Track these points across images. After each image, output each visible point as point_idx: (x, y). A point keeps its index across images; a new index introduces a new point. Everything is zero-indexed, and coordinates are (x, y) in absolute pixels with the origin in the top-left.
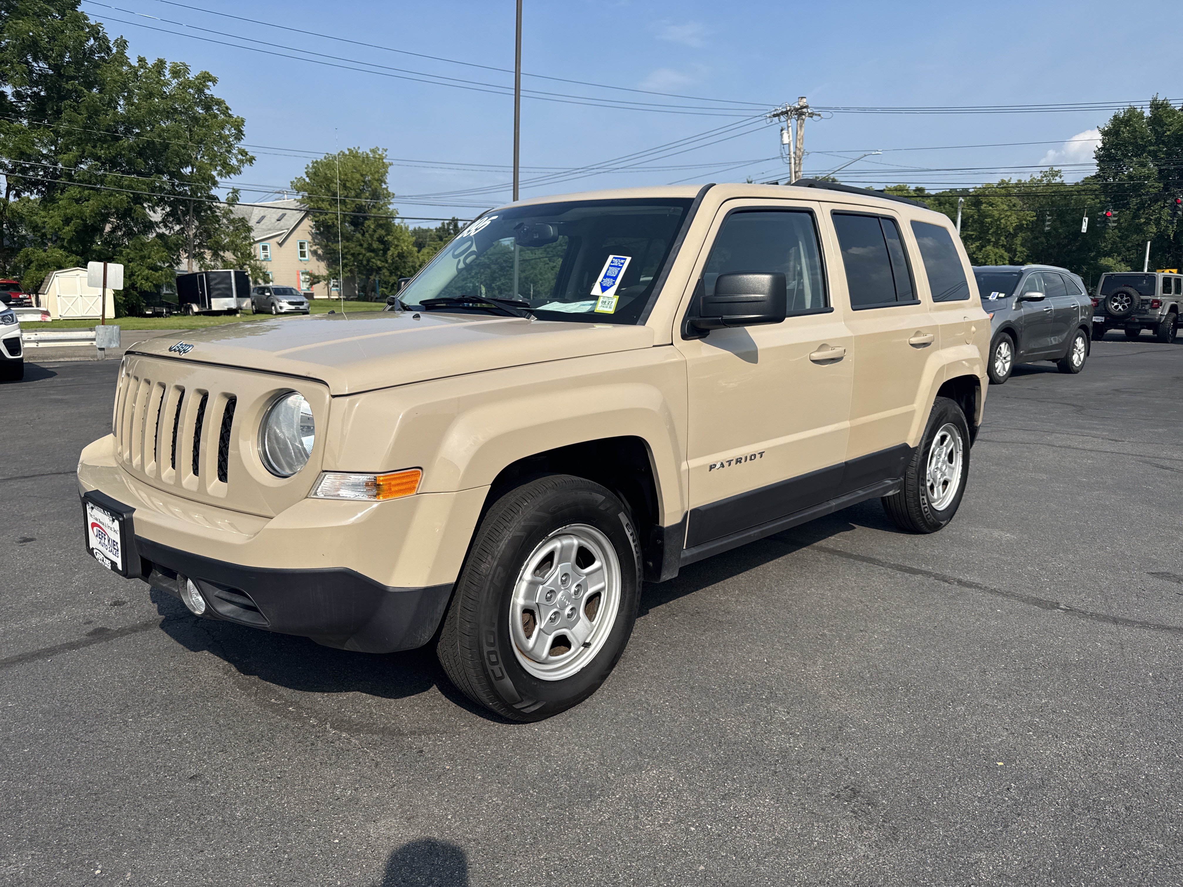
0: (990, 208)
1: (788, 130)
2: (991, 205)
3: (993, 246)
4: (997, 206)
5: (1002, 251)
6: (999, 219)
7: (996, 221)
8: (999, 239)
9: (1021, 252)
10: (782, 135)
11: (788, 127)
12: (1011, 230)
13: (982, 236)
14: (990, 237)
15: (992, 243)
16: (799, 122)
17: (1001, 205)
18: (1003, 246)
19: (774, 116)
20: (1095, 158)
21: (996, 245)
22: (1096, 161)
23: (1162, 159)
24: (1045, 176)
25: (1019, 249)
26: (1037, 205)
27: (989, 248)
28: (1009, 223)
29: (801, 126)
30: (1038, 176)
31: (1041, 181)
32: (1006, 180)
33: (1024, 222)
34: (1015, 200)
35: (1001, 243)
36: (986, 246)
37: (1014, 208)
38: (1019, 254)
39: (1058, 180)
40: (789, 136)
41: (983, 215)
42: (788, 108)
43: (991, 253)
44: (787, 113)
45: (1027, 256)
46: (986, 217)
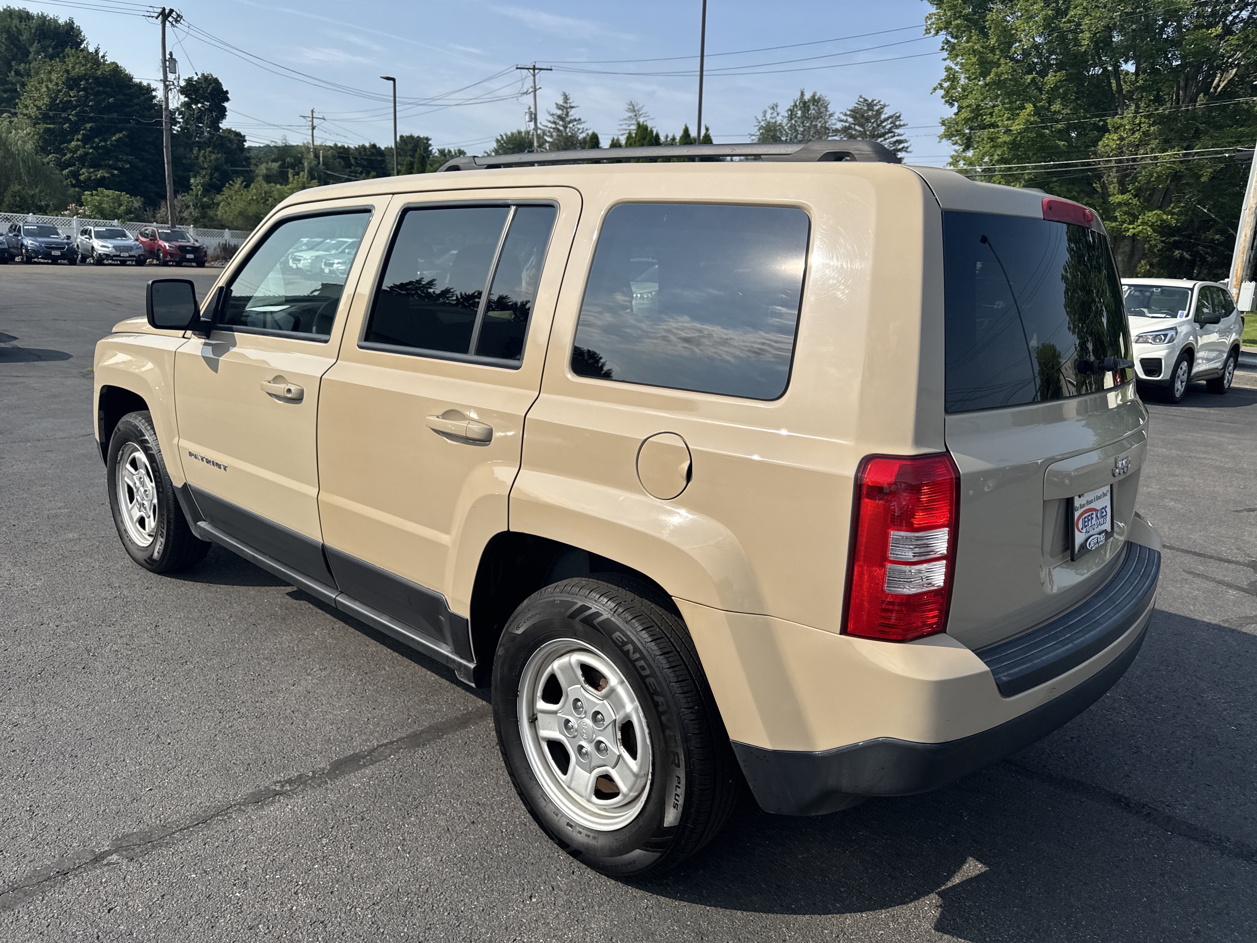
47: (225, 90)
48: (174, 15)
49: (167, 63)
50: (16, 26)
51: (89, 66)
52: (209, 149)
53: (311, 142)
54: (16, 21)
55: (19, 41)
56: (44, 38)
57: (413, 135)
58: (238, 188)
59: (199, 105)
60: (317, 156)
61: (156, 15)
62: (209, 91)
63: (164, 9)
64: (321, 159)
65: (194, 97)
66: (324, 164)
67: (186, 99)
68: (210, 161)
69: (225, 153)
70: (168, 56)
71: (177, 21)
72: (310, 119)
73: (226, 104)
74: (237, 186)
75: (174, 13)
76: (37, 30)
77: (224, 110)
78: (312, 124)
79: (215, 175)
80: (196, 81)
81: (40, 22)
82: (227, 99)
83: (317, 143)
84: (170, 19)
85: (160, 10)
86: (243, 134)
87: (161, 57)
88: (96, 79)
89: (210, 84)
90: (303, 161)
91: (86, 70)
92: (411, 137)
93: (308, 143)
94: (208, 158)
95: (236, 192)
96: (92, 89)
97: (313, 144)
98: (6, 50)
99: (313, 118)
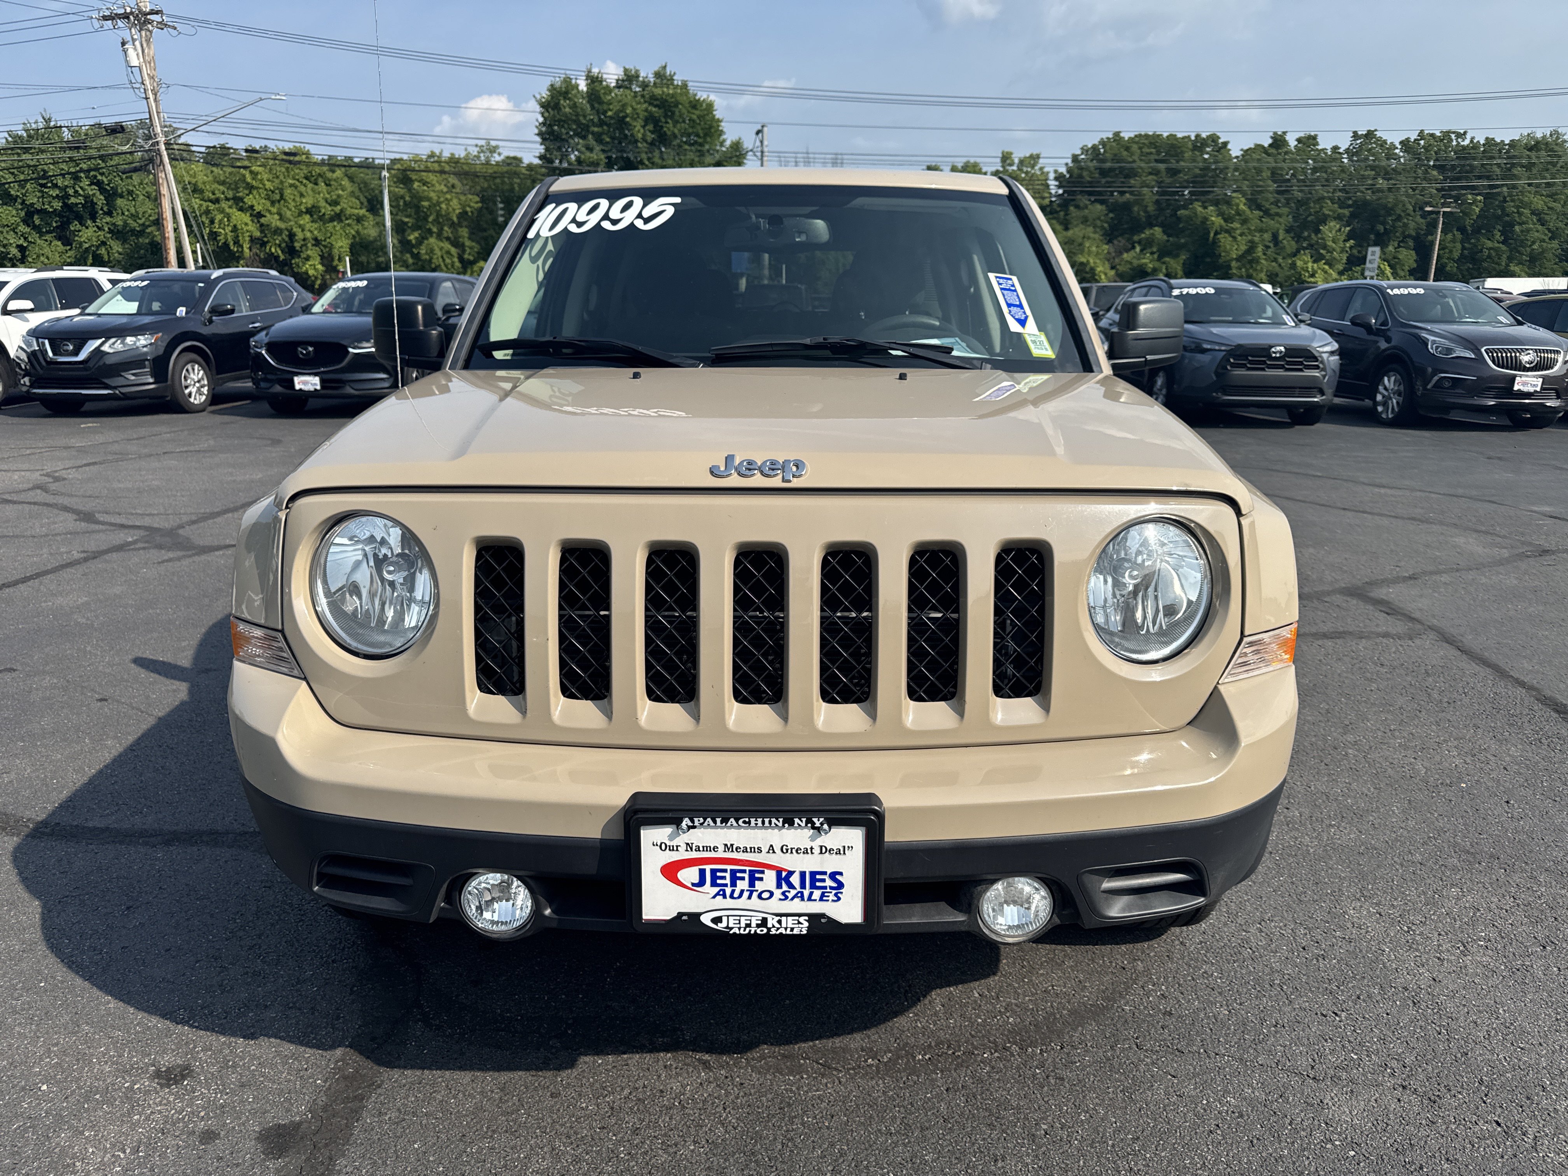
0: (425, 188)
1: (134, 45)
2: (425, 183)
3: (437, 238)
4: (433, 185)
5: (447, 246)
6: (439, 203)
7: (435, 205)
8: (442, 229)
9: (471, 248)
10: (125, 52)
11: (134, 40)
12: (455, 219)
13: (420, 224)
14: (430, 226)
15: (434, 235)
16: (143, 33)
17: (437, 185)
18: (448, 239)
19: (105, 18)
20: (538, 135)
21: (439, 236)
22: (538, 139)
23: (608, 143)
24: (482, 151)
25: (468, 243)
26: (478, 188)
27: (432, 240)
28: (451, 209)
29: (148, 41)
30: (474, 151)
31: (478, 157)
32: (437, 152)
33: (468, 209)
34: (453, 180)
35: (445, 235)
36: (427, 239)
37: (454, 190)
38: (468, 250)
39: (497, 158)
40: (137, 55)
41: (417, 198)
42: (128, 10)
43: (436, 248)
44: (128, 18)
45: (478, 253)
46: (421, 199)
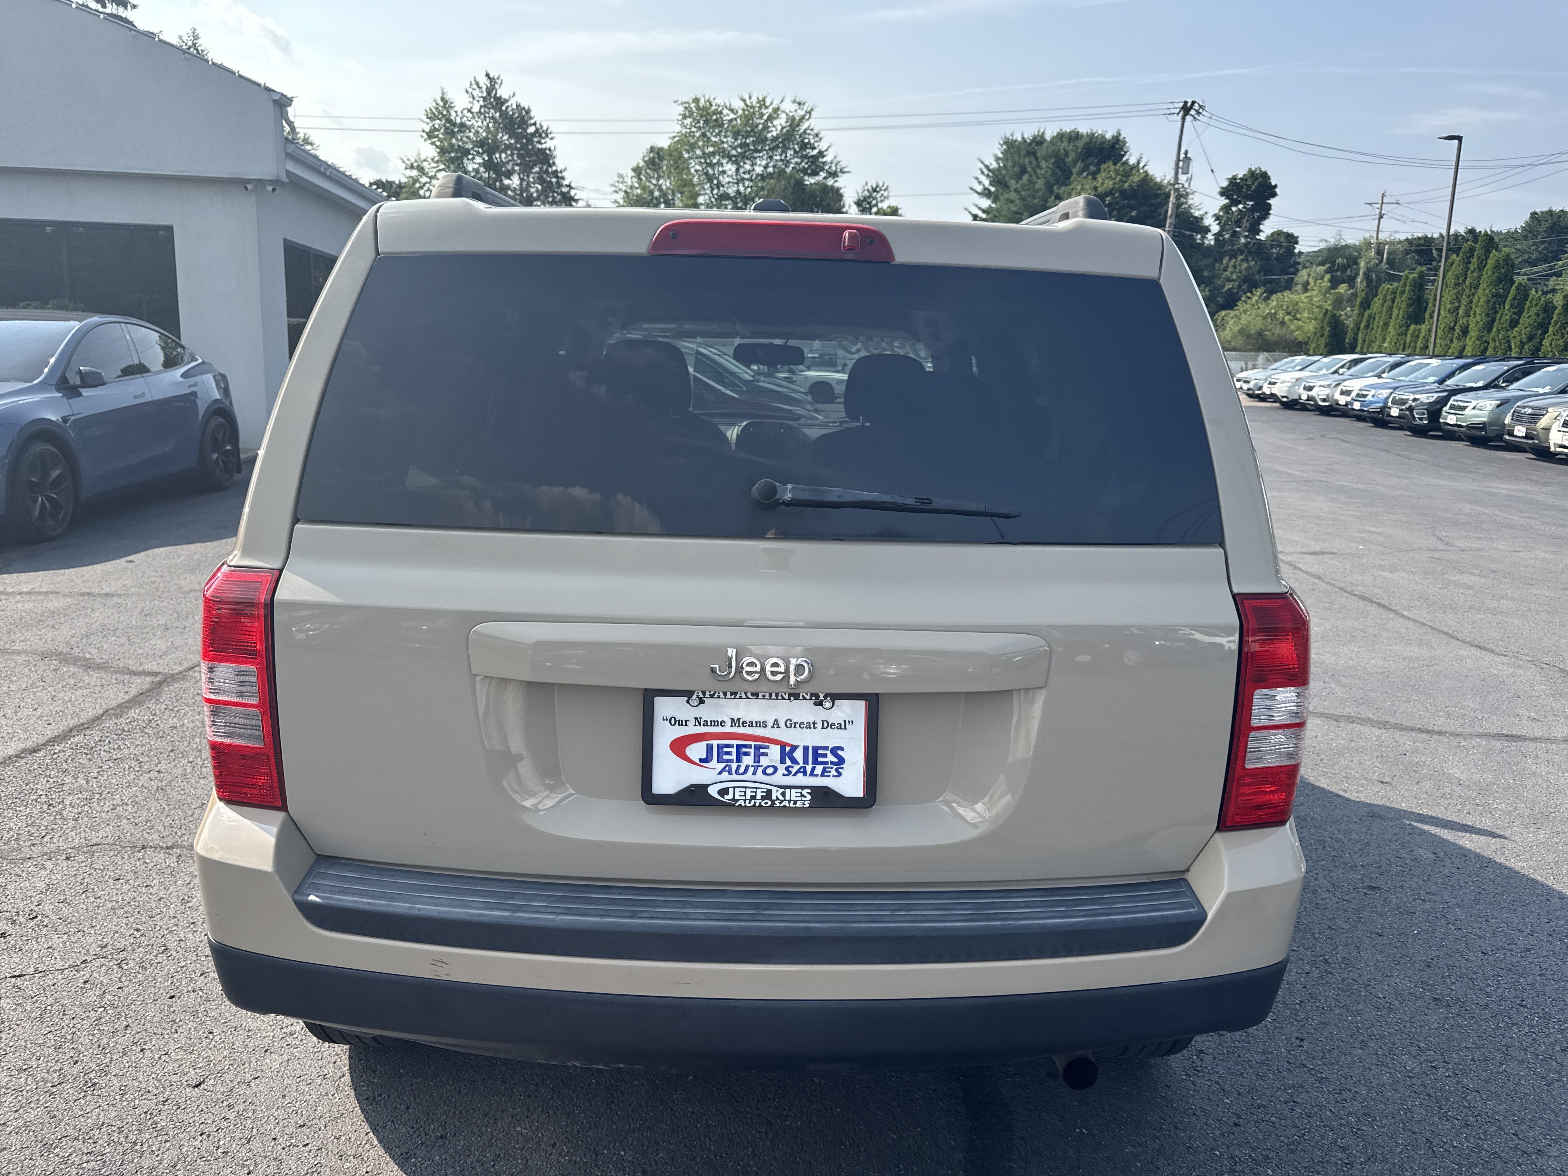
47: (1273, 184)
48: (1196, 106)
49: (1181, 164)
50: (1064, 149)
51: (1118, 179)
52: (1242, 257)
53: (1375, 235)
54: (1065, 144)
55: (1065, 164)
56: (1090, 156)
57: (1554, 209)
58: (1256, 301)
59: (1241, 206)
60: (1380, 253)
61: (1178, 111)
62: (1254, 187)
63: (1186, 102)
64: (1385, 257)
65: (1235, 197)
66: (1388, 262)
67: (1227, 201)
68: (1240, 272)
69: (1261, 260)
70: (1182, 156)
71: (1198, 113)
72: (1379, 206)
73: (1271, 201)
74: (1255, 298)
75: (1196, 105)
76: (1083, 149)
77: (1269, 207)
78: (1381, 212)
79: (1243, 287)
80: (1240, 179)
81: (1087, 140)
82: (1274, 195)
83: (1383, 236)
84: (1193, 112)
85: (1181, 105)
86: (1296, 235)
87: (1174, 158)
88: (1123, 192)
89: (1256, 179)
90: (1359, 261)
91: (1114, 184)
92: (1550, 213)
93: (1371, 237)
94: (1238, 268)
95: (1253, 305)
96: (1117, 203)
97: (1377, 239)
98: (1052, 175)
99: (1383, 203)
